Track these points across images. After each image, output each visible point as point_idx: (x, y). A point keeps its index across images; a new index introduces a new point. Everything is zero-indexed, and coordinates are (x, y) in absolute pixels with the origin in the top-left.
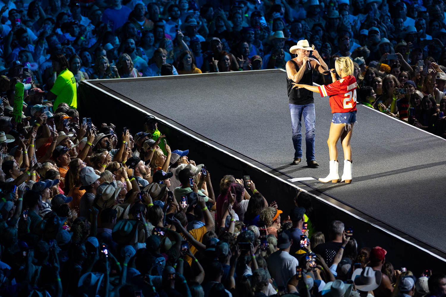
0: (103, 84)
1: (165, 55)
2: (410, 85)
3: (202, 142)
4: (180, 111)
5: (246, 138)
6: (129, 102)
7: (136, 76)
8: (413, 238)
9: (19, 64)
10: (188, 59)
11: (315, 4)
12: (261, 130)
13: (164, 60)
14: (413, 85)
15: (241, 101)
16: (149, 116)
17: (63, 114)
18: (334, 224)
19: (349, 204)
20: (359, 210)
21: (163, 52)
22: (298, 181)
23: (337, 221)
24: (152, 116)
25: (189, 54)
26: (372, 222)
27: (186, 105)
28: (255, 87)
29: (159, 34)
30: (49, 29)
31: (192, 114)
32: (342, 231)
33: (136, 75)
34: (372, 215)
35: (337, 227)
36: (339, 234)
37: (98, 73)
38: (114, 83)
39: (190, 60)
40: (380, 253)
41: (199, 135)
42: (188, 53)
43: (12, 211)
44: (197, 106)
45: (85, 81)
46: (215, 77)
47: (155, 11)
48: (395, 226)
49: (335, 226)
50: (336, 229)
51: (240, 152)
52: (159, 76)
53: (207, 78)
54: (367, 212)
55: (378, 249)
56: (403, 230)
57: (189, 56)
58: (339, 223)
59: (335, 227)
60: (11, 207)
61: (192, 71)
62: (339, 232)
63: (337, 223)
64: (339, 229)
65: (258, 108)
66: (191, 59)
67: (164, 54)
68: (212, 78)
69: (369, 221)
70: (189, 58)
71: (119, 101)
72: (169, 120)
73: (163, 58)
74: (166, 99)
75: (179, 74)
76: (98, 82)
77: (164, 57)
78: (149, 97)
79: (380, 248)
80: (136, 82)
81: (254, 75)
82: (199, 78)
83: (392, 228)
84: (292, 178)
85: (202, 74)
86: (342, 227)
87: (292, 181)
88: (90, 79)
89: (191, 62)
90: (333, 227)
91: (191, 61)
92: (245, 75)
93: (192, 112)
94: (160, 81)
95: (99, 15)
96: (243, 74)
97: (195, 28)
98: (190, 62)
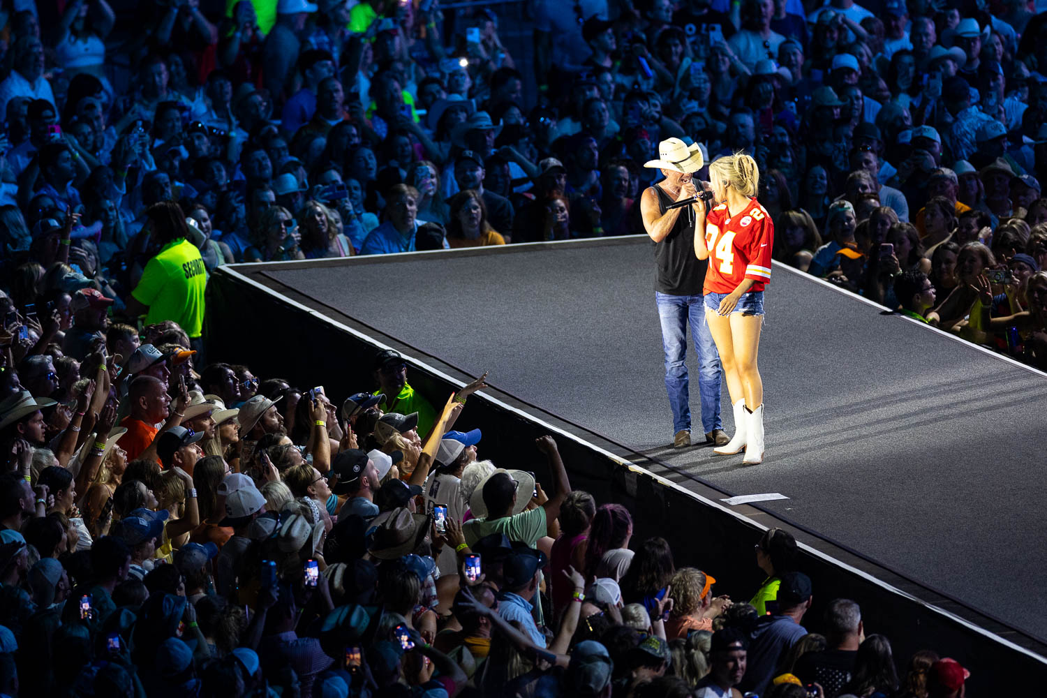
0: (269, 274)
1: (413, 200)
2: (1022, 263)
3: (511, 411)
4: (457, 337)
5: (620, 400)
6: (331, 317)
7: (347, 254)
8: (1029, 637)
9: (55, 226)
10: (474, 211)
11: (769, 71)
12: (655, 379)
13: (412, 211)
14: (1031, 266)
15: (605, 310)
16: (385, 352)
17: (175, 347)
18: (836, 609)
19: (872, 556)
20: (896, 571)
21: (407, 192)
22: (747, 504)
23: (843, 601)
24: (393, 352)
25: (473, 199)
26: (927, 601)
27: (470, 322)
28: (637, 276)
29: (403, 151)
30: (135, 141)
31: (485, 344)
32: (856, 625)
33: (346, 249)
34: (927, 583)
35: (843, 614)
36: (850, 631)
37: (264, 247)
38: (295, 271)
39: (477, 214)
40: (951, 672)
41: (503, 395)
42: (472, 195)
43: (62, 583)
44: (498, 325)
45: (224, 267)
46: (541, 253)
47: (392, 96)
48: (985, 610)
49: (839, 612)
50: (840, 621)
51: (604, 434)
52: (401, 251)
53: (520, 255)
54: (914, 576)
55: (948, 664)
56: (1002, 618)
57: (475, 203)
58: (848, 605)
59: (838, 616)
60: (59, 576)
61: (482, 237)
62: (849, 626)
63: (841, 605)
64: (849, 619)
65: (645, 326)
66: (479, 210)
67: (410, 198)
68: (533, 255)
69: (919, 597)
70: (475, 208)
71: (308, 313)
72: (429, 358)
73: (408, 206)
74: (421, 307)
75: (451, 247)
76: (257, 270)
77: (411, 203)
78: (380, 304)
79: (953, 661)
80: (350, 267)
81: (635, 246)
82: (502, 256)
83: (977, 613)
84: (731, 496)
85: (504, 245)
86: (855, 614)
87: (732, 504)
88: (236, 262)
89: (479, 219)
90: (834, 616)
91: (480, 215)
92: (613, 248)
93: (486, 338)
94: (406, 265)
95: (256, 106)
96: (609, 246)
97: (489, 135)
98: (477, 219)
